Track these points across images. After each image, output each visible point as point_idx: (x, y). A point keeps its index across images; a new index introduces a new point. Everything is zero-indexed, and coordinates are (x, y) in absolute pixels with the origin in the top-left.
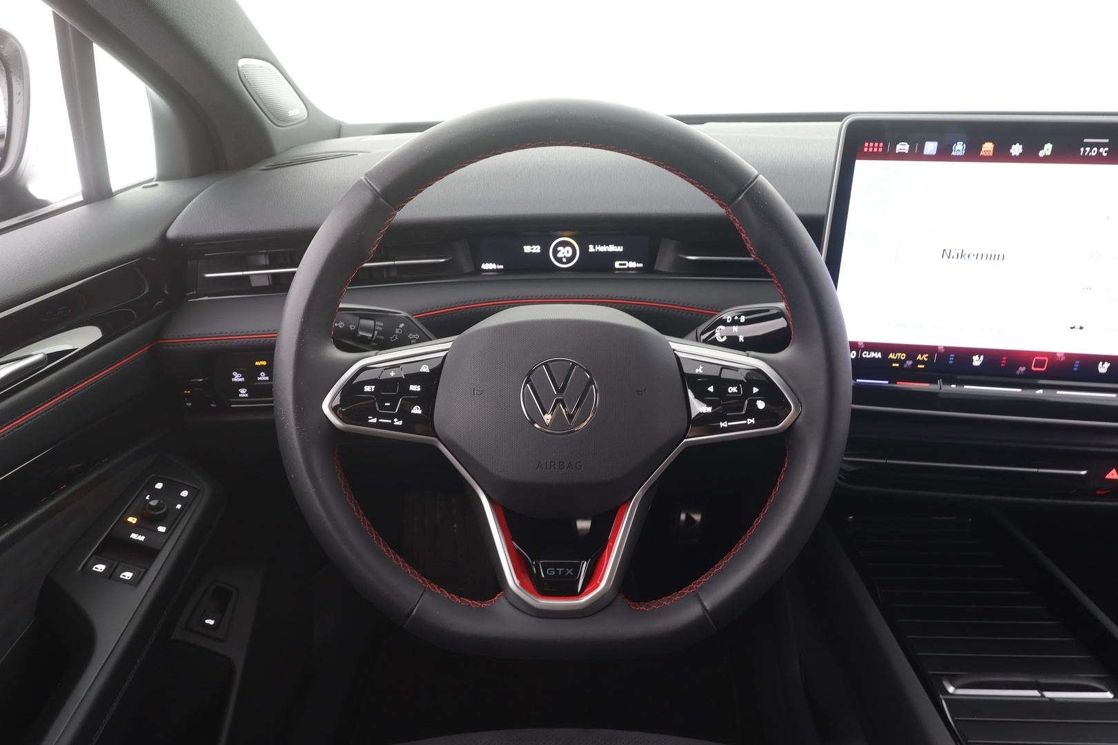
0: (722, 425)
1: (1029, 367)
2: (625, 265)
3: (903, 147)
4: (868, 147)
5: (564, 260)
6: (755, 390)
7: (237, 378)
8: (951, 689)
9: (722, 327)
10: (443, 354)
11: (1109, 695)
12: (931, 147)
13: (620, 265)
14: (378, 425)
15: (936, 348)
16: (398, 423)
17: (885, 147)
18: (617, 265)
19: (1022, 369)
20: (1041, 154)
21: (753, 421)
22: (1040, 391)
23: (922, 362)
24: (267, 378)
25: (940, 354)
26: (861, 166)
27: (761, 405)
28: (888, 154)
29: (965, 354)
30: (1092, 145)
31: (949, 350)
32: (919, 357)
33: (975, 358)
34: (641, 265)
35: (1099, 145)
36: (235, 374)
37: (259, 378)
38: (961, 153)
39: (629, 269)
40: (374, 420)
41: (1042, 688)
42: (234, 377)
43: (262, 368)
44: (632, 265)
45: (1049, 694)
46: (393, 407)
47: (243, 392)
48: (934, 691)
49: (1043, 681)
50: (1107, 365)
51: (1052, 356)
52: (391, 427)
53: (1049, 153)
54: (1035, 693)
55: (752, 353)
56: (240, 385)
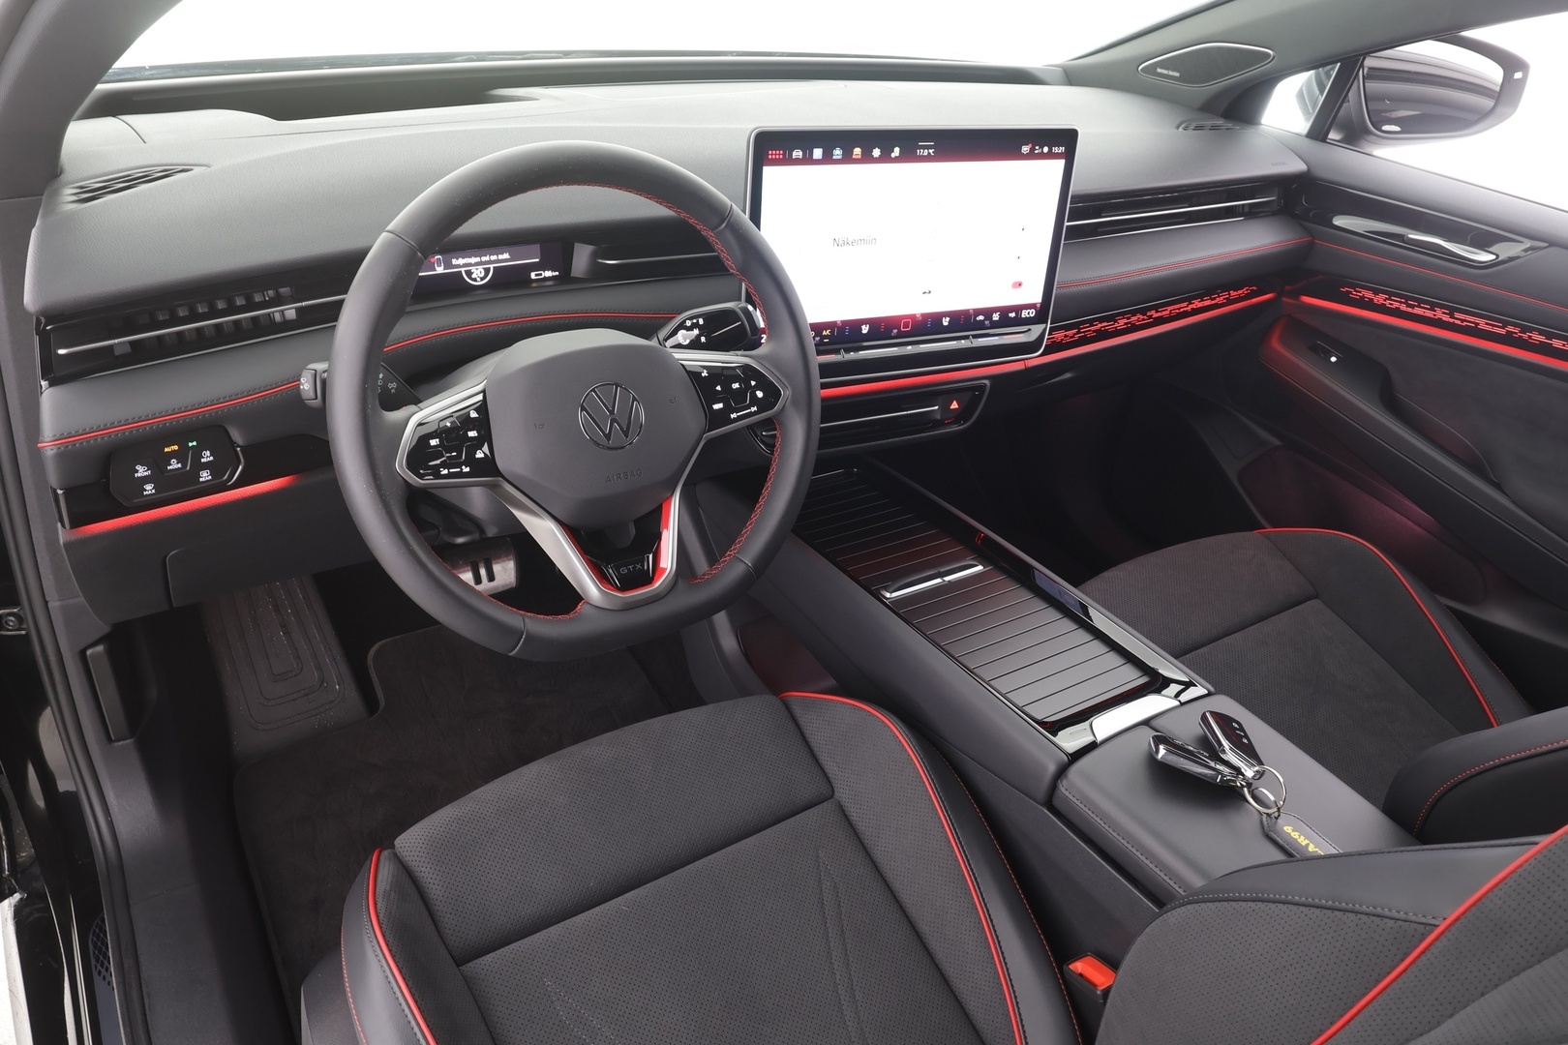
0: (732, 416)
1: (899, 329)
2: (541, 275)
3: (797, 154)
4: (772, 154)
5: (478, 279)
6: (753, 383)
7: (142, 471)
8: (888, 595)
9: (684, 332)
10: (480, 397)
11: (980, 568)
12: (818, 153)
13: (536, 275)
14: (450, 476)
15: (835, 322)
16: (466, 469)
17: (784, 155)
18: (533, 276)
19: (895, 331)
20: (893, 155)
21: (755, 408)
22: (910, 347)
23: (826, 337)
24: (179, 465)
25: (839, 328)
26: (769, 173)
27: (760, 394)
28: (788, 161)
29: (856, 324)
30: (924, 147)
31: (845, 323)
32: (824, 333)
33: (863, 327)
34: (557, 273)
35: (928, 147)
36: (138, 467)
37: (169, 468)
38: (840, 157)
39: (546, 279)
40: (445, 472)
41: (941, 575)
42: (137, 471)
43: (173, 454)
44: (548, 274)
45: (947, 579)
46: (459, 456)
47: (149, 488)
48: (880, 599)
49: (942, 570)
50: (948, 319)
51: (913, 317)
52: (461, 475)
53: (898, 155)
54: (939, 580)
55: (739, 353)
56: (145, 480)
